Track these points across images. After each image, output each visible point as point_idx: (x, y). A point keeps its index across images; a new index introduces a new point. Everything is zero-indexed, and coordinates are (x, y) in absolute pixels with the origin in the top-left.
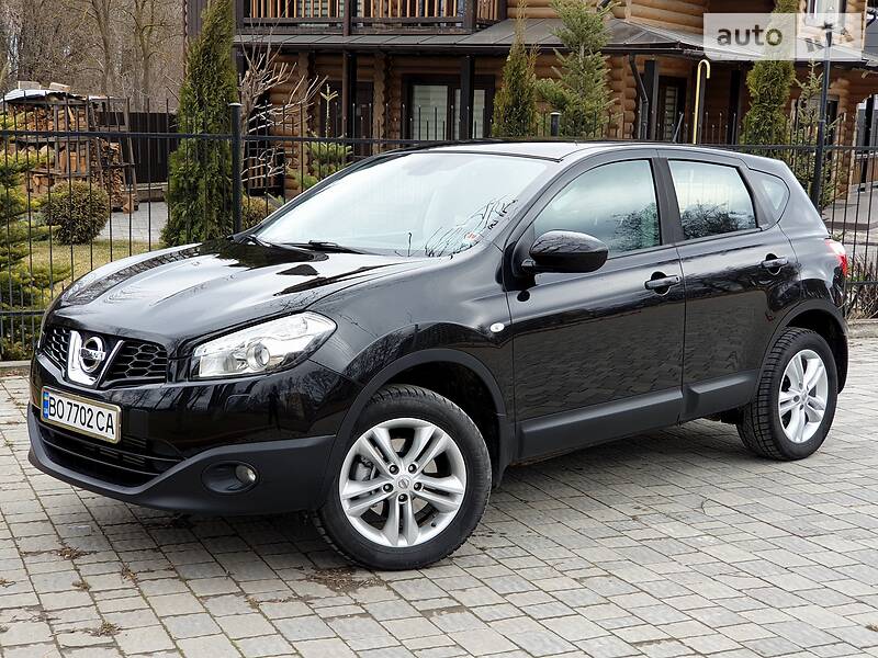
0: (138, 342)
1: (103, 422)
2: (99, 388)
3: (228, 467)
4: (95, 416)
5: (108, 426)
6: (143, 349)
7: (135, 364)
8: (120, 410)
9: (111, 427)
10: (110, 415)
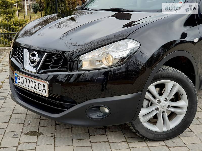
0: (54, 54)
1: (41, 87)
2: (38, 73)
3: (97, 108)
4: (37, 85)
5: (43, 89)
6: (57, 57)
7: (53, 64)
8: (48, 83)
9: (45, 90)
10: (44, 85)
